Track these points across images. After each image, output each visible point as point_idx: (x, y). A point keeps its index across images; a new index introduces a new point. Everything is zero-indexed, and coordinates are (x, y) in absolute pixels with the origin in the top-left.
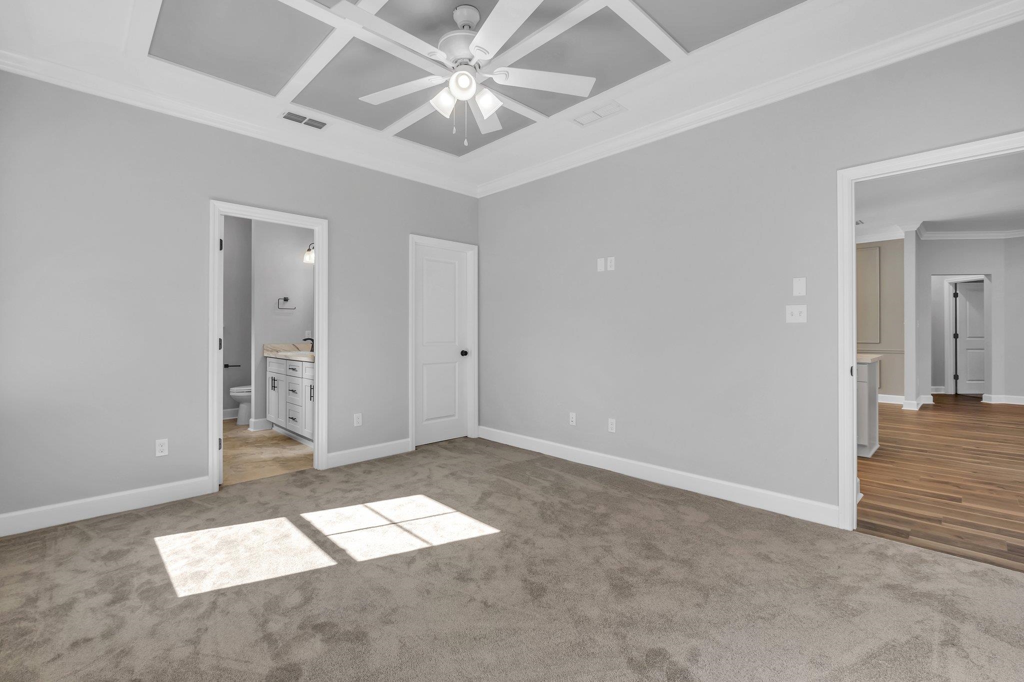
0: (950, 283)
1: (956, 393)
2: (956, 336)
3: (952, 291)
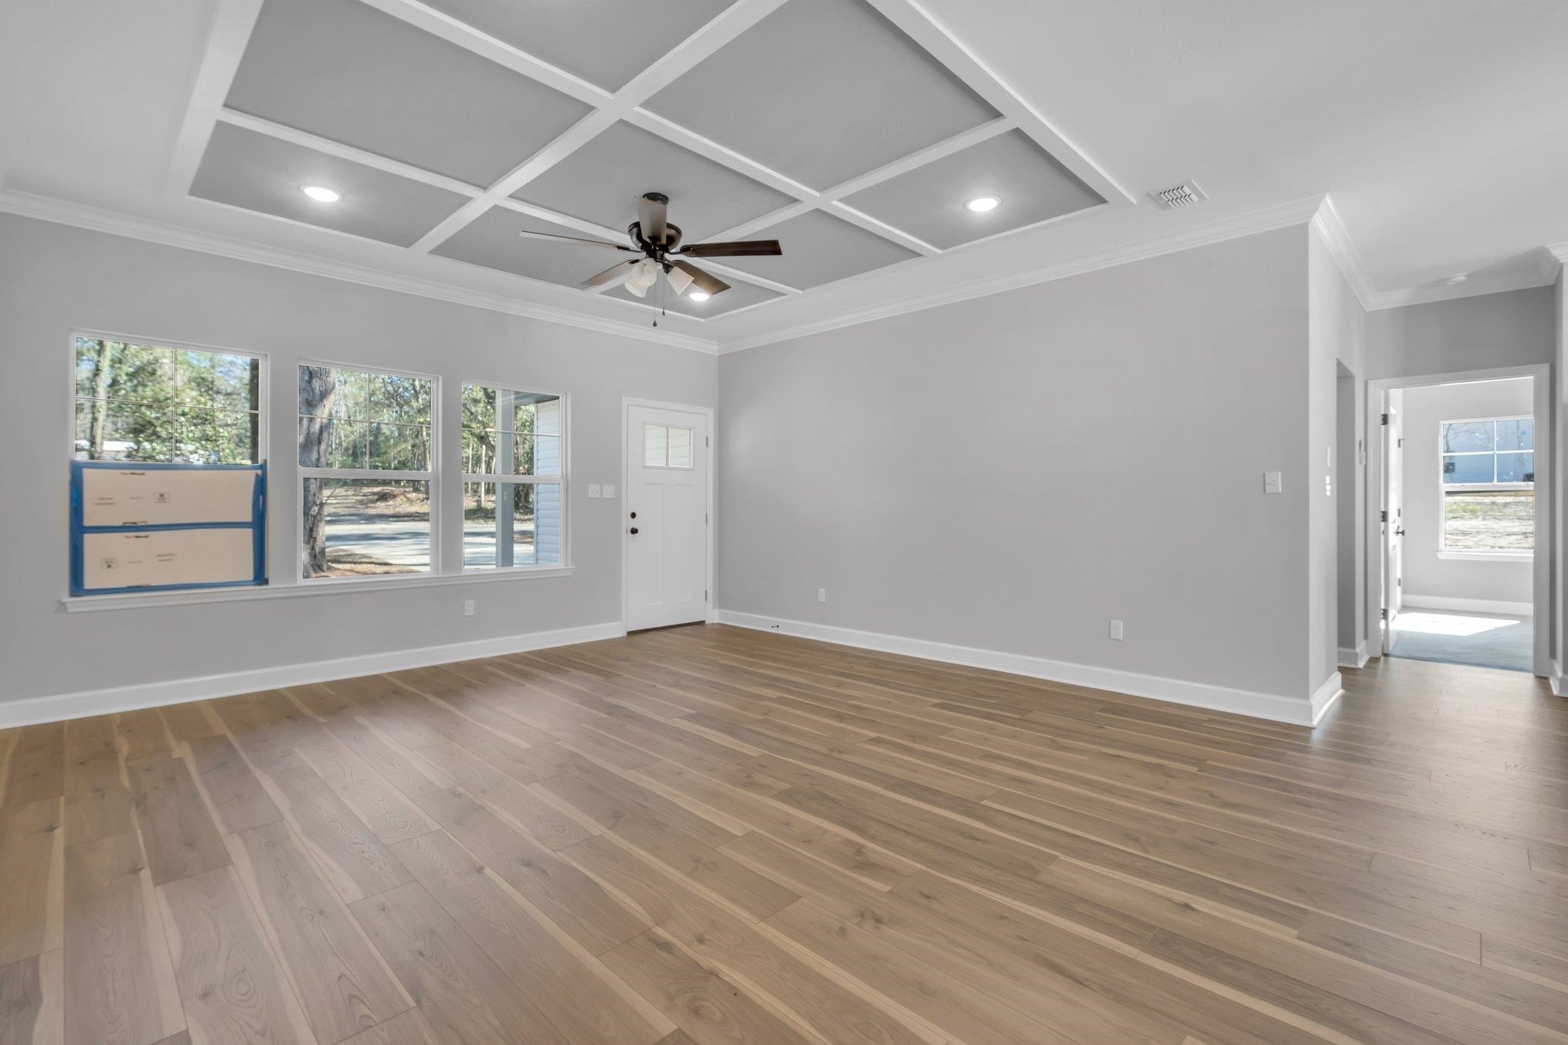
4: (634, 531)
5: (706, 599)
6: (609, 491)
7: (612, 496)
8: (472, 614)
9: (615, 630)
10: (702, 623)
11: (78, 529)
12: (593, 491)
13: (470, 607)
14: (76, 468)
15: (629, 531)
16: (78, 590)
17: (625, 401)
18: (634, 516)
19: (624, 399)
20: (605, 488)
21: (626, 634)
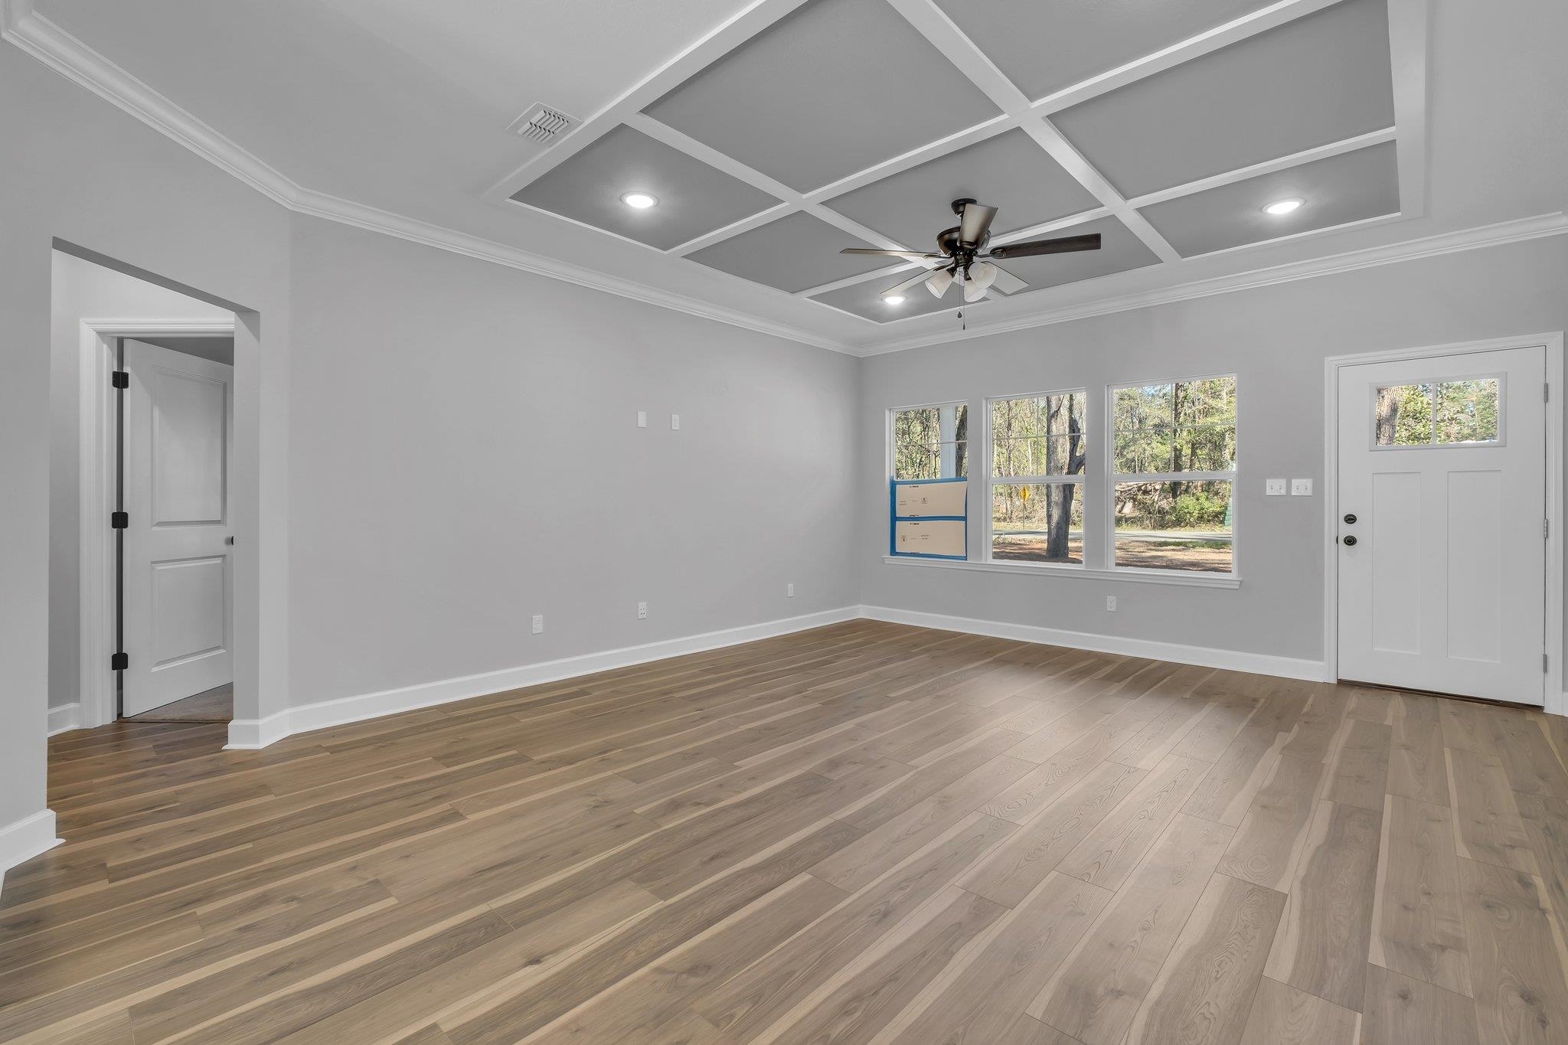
0: (102, 334)
1: (120, 715)
2: (120, 520)
3: (109, 366)
4: (1350, 541)
5: (1545, 670)
6: (1301, 487)
7: (1309, 492)
8: (1113, 609)
9: (1316, 671)
10: (1538, 709)
11: (894, 519)
12: (1275, 487)
13: (1112, 602)
14: (893, 485)
15: (1341, 541)
16: (893, 552)
17: (1330, 362)
18: (1351, 519)
19: (1327, 360)
20: (1295, 482)
21: (1335, 682)
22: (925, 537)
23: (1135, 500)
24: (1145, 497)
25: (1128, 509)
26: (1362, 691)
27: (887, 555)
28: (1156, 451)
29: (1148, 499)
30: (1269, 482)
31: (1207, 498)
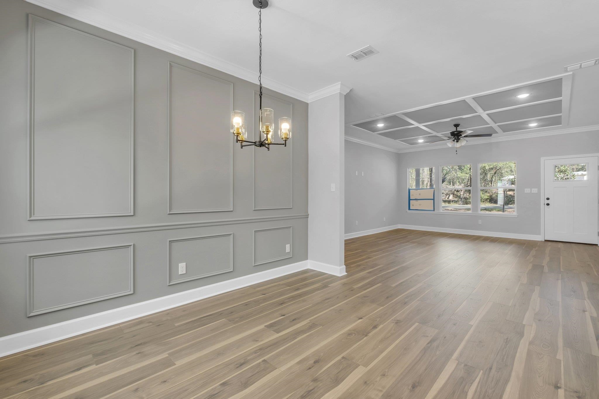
5: (598, 235)
6: (535, 190)
7: (537, 192)
8: (481, 224)
9: (539, 238)
10: (596, 245)
11: (410, 200)
13: (480, 222)
14: (409, 190)
15: (545, 204)
16: (409, 209)
17: (542, 159)
18: (548, 199)
19: (541, 158)
20: (533, 189)
21: (544, 240)
22: (420, 205)
23: (453, 194)
24: (457, 193)
25: (451, 197)
26: (551, 242)
27: (408, 210)
28: (459, 175)
29: (458, 194)
30: (526, 190)
31: (483, 194)
